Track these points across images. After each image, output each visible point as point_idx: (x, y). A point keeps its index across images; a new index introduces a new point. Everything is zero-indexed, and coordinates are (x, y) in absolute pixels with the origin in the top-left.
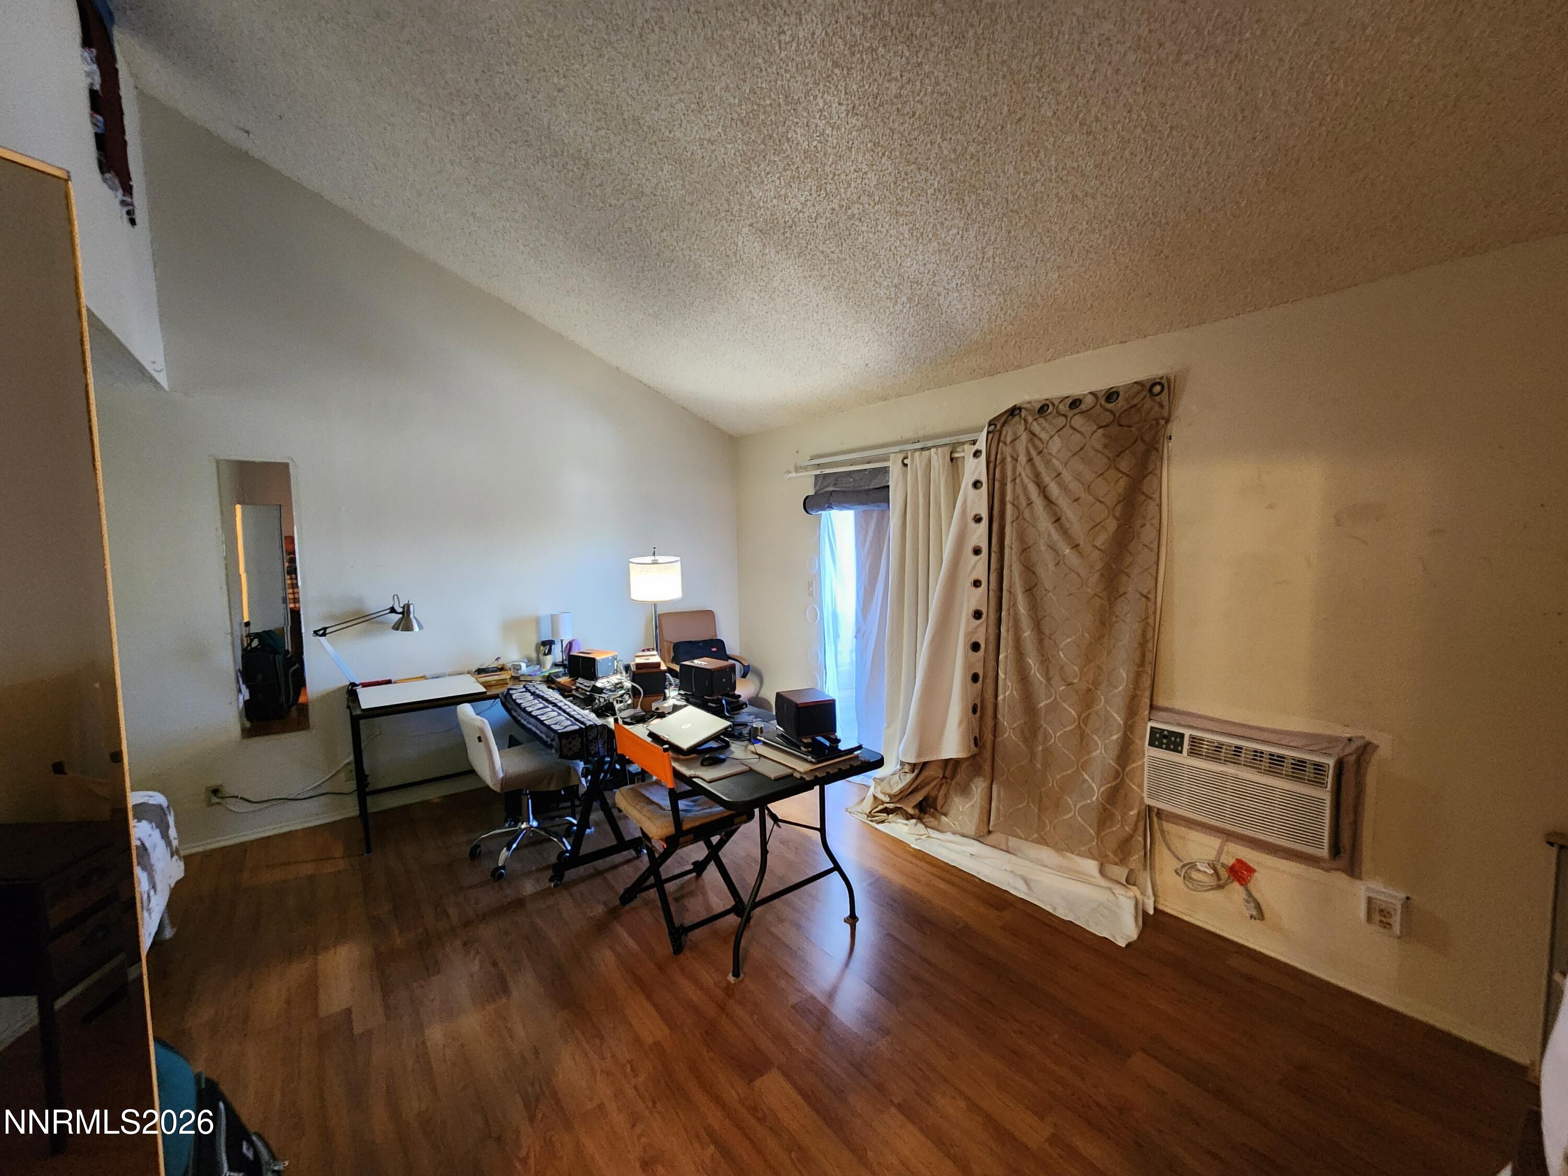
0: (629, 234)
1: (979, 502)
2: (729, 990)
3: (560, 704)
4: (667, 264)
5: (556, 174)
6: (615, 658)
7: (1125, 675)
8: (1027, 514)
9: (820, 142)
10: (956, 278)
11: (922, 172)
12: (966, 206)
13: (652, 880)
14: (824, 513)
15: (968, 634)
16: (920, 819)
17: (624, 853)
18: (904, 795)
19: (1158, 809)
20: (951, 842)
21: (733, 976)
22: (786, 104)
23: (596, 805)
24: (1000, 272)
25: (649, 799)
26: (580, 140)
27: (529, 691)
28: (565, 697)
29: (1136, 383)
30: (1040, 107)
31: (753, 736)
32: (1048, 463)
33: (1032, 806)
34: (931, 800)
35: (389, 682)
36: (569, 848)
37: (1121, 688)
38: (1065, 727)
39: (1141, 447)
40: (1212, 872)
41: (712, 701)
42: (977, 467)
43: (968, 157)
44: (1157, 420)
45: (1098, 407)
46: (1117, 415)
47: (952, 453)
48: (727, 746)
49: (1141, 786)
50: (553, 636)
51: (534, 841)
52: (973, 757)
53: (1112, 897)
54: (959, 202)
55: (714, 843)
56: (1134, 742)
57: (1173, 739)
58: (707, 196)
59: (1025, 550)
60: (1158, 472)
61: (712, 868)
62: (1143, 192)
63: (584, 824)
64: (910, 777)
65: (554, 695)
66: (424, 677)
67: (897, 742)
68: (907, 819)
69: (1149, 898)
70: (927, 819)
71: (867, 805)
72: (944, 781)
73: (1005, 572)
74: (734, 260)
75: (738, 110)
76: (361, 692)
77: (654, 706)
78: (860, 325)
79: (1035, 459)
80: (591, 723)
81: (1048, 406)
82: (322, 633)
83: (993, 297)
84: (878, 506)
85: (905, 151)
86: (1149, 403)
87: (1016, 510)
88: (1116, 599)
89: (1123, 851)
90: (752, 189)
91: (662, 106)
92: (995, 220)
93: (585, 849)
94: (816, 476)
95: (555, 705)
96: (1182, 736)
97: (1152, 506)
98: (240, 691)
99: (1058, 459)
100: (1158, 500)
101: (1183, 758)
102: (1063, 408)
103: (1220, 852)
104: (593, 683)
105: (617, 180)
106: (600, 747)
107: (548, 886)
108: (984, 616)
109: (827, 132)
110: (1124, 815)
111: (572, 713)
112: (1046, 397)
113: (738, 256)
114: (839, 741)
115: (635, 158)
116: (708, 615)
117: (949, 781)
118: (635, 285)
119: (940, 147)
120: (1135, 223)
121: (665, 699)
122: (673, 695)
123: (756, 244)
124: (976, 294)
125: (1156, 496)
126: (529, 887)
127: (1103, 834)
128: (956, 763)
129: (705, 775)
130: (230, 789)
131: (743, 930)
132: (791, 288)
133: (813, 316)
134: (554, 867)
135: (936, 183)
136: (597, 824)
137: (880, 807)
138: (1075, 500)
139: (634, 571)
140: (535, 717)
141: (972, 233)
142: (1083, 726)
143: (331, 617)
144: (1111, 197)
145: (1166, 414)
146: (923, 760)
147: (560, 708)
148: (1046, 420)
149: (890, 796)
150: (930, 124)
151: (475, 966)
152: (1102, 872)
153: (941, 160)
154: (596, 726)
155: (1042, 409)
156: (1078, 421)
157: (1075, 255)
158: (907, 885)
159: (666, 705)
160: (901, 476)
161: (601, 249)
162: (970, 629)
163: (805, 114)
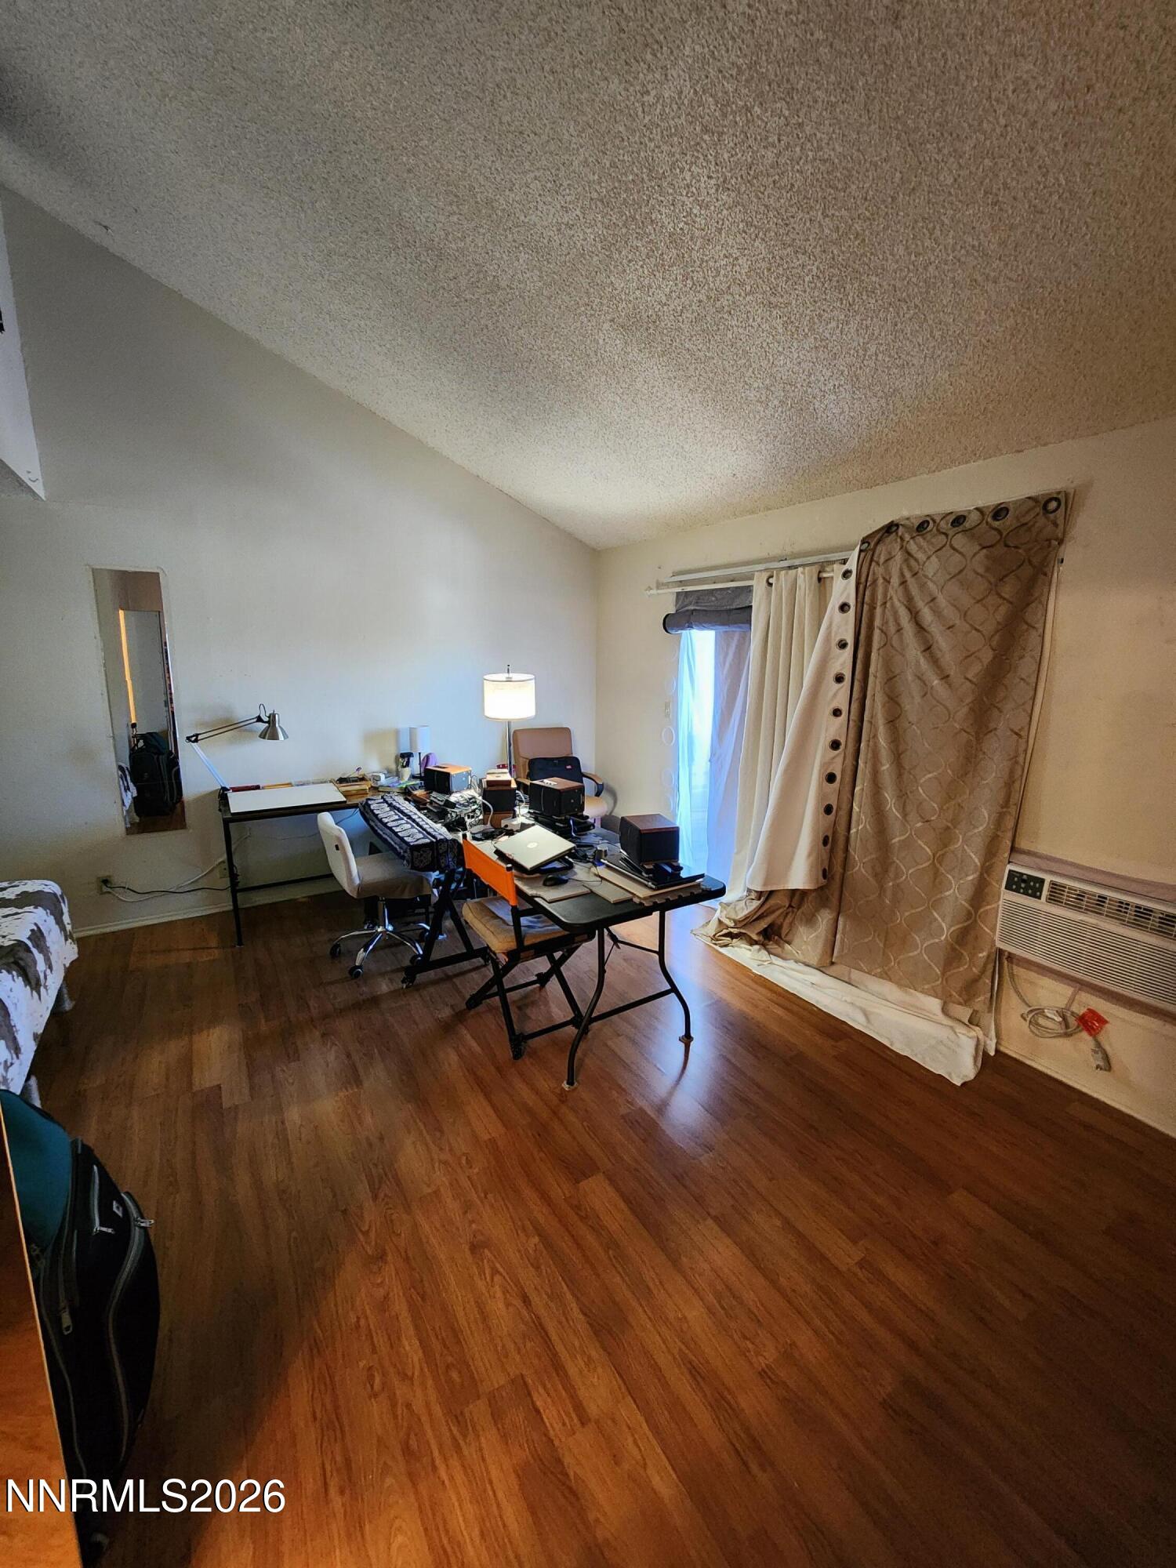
0: (485, 331)
1: (844, 627)
2: (563, 1097)
3: (414, 817)
4: (526, 364)
5: (409, 265)
6: (469, 773)
7: (986, 815)
8: (895, 642)
9: (686, 223)
10: (834, 377)
11: (800, 256)
12: (848, 295)
13: (495, 989)
14: (685, 633)
15: (824, 765)
16: (764, 946)
17: (474, 960)
18: (748, 921)
19: (1009, 953)
20: (793, 970)
21: (568, 1083)
22: (650, 180)
23: (448, 913)
24: (883, 371)
25: (493, 913)
26: (433, 228)
27: (387, 802)
28: (419, 809)
29: (1029, 498)
30: (938, 173)
31: (597, 859)
32: (922, 586)
33: (878, 941)
34: (775, 928)
35: (257, 788)
36: (421, 952)
37: (981, 828)
38: (918, 864)
39: (1027, 571)
40: (1061, 1019)
41: (560, 821)
42: (845, 589)
43: (852, 237)
44: (1049, 540)
45: (984, 525)
46: (1004, 534)
47: (820, 572)
48: (571, 866)
49: (993, 929)
50: (411, 747)
51: (390, 944)
52: (821, 888)
53: (952, 1036)
54: (840, 290)
55: (557, 958)
56: (990, 884)
57: (1032, 884)
58: (566, 288)
59: (890, 679)
60: (1044, 599)
61: (554, 980)
62: (1056, 274)
63: (437, 929)
64: (756, 903)
65: (409, 808)
66: (290, 784)
67: (746, 870)
68: (751, 945)
69: (991, 1040)
70: (772, 946)
71: (712, 929)
72: (791, 909)
73: (868, 702)
74: (594, 360)
75: (598, 188)
76: (231, 795)
77: (503, 823)
78: (728, 431)
79: (909, 582)
80: (442, 837)
81: (928, 522)
82: (194, 739)
83: (874, 401)
84: (740, 627)
85: (781, 231)
86: (1041, 521)
87: (883, 636)
88: (986, 734)
89: (968, 992)
90: (613, 279)
91: (517, 186)
92: (880, 311)
93: (436, 955)
94: (678, 593)
95: (409, 817)
96: (1042, 881)
97: (1034, 636)
98: (127, 789)
99: (935, 583)
100: (1041, 630)
101: (1042, 904)
102: (945, 526)
103: (1072, 1000)
104: (446, 797)
105: (472, 272)
106: (450, 861)
107: (400, 986)
108: (842, 747)
109: (695, 211)
110: (973, 955)
111: (425, 826)
112: (927, 512)
113: (599, 354)
114: (681, 868)
115: (489, 246)
116: (564, 733)
117: (795, 910)
118: (493, 388)
119: (821, 225)
120: (1042, 311)
121: (514, 816)
122: (523, 812)
123: (618, 342)
124: (856, 397)
125: (1039, 626)
126: (384, 987)
127: (948, 973)
128: (803, 893)
129: (546, 895)
130: (117, 880)
131: (579, 1042)
132: (654, 390)
133: (678, 421)
134: (407, 970)
135: (815, 269)
136: (449, 932)
137: (725, 931)
138: (949, 628)
139: (488, 688)
140: (390, 829)
141: (853, 326)
142: (938, 865)
143: (203, 724)
144: (1016, 281)
145: (1060, 535)
146: (769, 889)
147: (414, 821)
148: (924, 539)
149: (735, 921)
150: (810, 199)
151: (331, 1057)
152: (945, 1011)
153: (821, 242)
154: (447, 840)
155: (922, 527)
156: (959, 541)
157: (970, 350)
158: (745, 1009)
159: (515, 823)
160: (765, 597)
161: (458, 349)
162: (827, 759)
163: (671, 191)
